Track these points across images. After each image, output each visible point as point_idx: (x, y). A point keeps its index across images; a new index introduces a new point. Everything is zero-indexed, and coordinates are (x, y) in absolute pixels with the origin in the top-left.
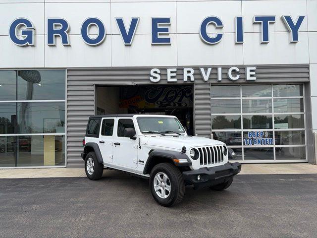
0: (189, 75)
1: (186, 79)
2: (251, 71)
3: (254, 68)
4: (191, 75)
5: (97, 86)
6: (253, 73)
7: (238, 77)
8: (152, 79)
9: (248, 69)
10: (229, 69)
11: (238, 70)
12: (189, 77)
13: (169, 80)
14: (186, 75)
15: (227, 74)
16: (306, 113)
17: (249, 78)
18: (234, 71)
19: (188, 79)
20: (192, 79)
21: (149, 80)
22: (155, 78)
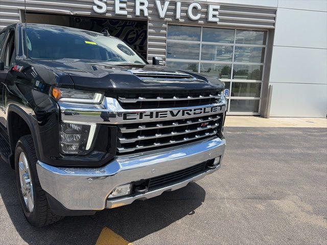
0: (142, 7)
1: (138, 13)
2: (214, 10)
3: (218, 7)
4: (144, 8)
5: (23, 11)
6: (216, 13)
7: (199, 16)
8: (95, 8)
9: (211, 8)
10: (189, 5)
11: (199, 7)
12: (142, 11)
13: (118, 11)
14: (138, 8)
15: (186, 12)
16: (266, 65)
17: (211, 19)
18: (195, 8)
19: (141, 14)
20: (146, 14)
21: (92, 9)
22: (100, 7)
